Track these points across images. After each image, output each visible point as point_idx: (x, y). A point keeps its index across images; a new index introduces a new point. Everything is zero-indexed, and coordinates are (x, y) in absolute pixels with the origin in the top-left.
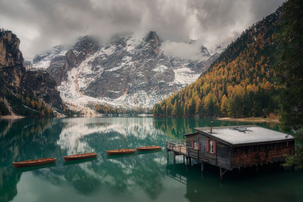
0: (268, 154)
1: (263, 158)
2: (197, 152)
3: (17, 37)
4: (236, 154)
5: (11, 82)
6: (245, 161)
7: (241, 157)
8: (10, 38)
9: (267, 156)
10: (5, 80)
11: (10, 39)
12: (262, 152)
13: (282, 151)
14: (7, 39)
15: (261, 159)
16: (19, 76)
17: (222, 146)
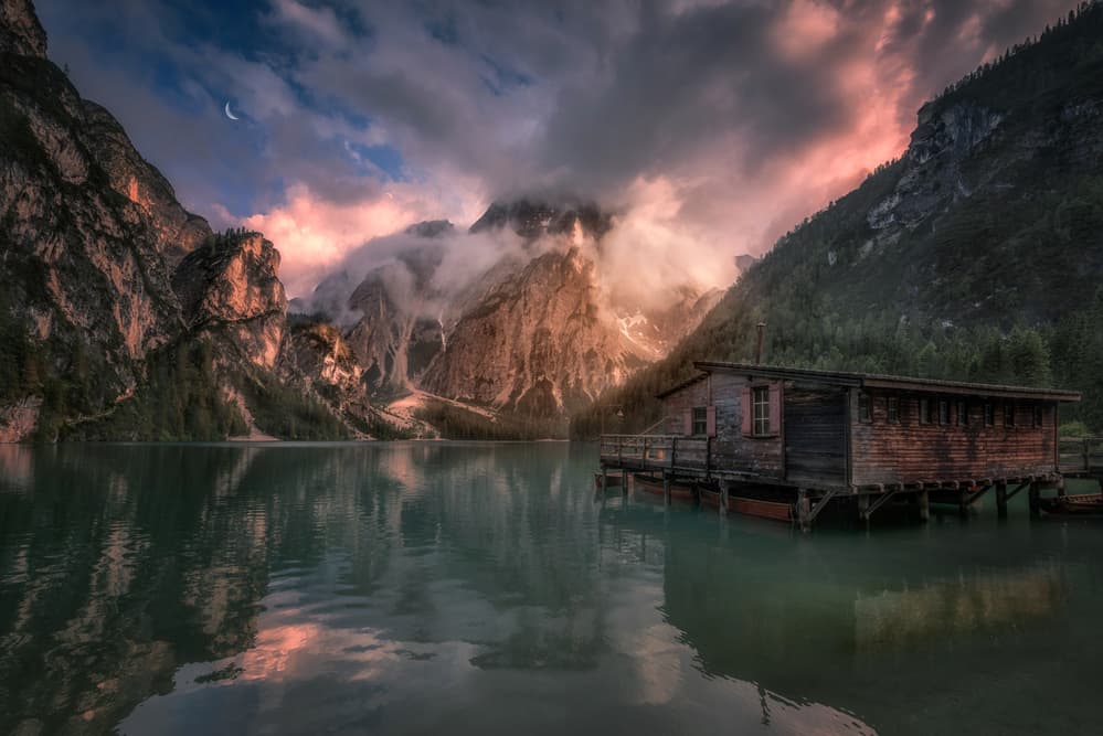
0: (976, 444)
1: (958, 457)
2: (705, 447)
3: (275, 247)
4: (869, 424)
5: (257, 355)
6: (900, 459)
7: (886, 441)
8: (257, 250)
9: (972, 453)
10: (242, 350)
11: (259, 253)
12: (955, 431)
13: (1019, 439)
14: (251, 253)
15: (952, 460)
16: (273, 340)
17: (808, 398)
